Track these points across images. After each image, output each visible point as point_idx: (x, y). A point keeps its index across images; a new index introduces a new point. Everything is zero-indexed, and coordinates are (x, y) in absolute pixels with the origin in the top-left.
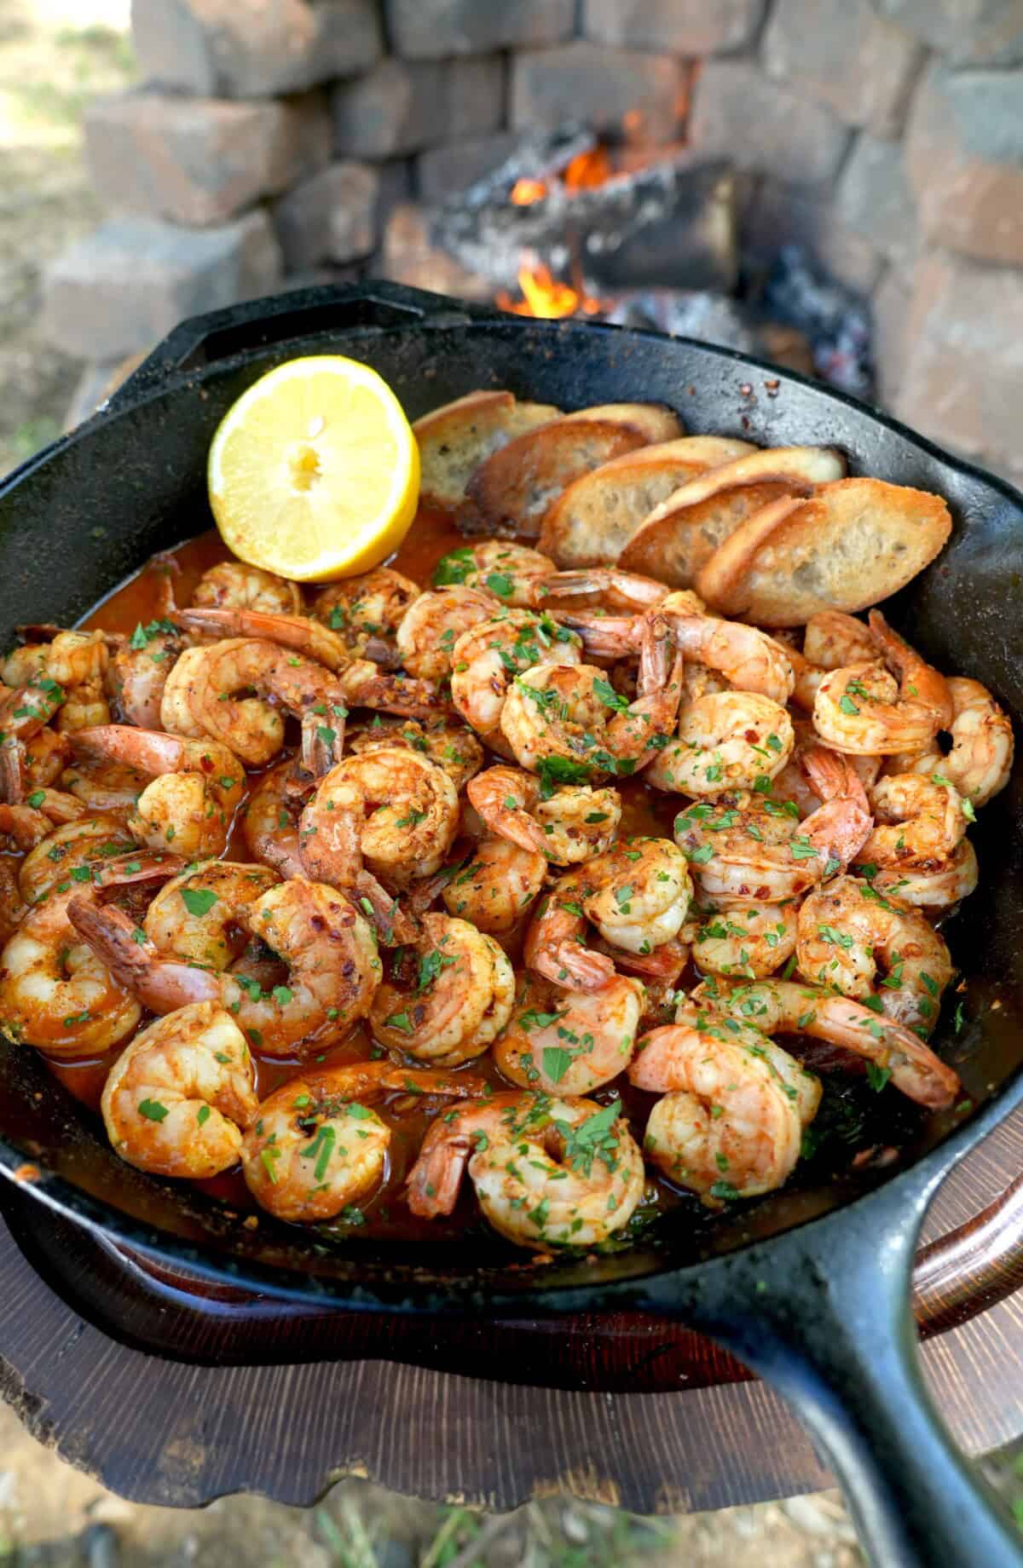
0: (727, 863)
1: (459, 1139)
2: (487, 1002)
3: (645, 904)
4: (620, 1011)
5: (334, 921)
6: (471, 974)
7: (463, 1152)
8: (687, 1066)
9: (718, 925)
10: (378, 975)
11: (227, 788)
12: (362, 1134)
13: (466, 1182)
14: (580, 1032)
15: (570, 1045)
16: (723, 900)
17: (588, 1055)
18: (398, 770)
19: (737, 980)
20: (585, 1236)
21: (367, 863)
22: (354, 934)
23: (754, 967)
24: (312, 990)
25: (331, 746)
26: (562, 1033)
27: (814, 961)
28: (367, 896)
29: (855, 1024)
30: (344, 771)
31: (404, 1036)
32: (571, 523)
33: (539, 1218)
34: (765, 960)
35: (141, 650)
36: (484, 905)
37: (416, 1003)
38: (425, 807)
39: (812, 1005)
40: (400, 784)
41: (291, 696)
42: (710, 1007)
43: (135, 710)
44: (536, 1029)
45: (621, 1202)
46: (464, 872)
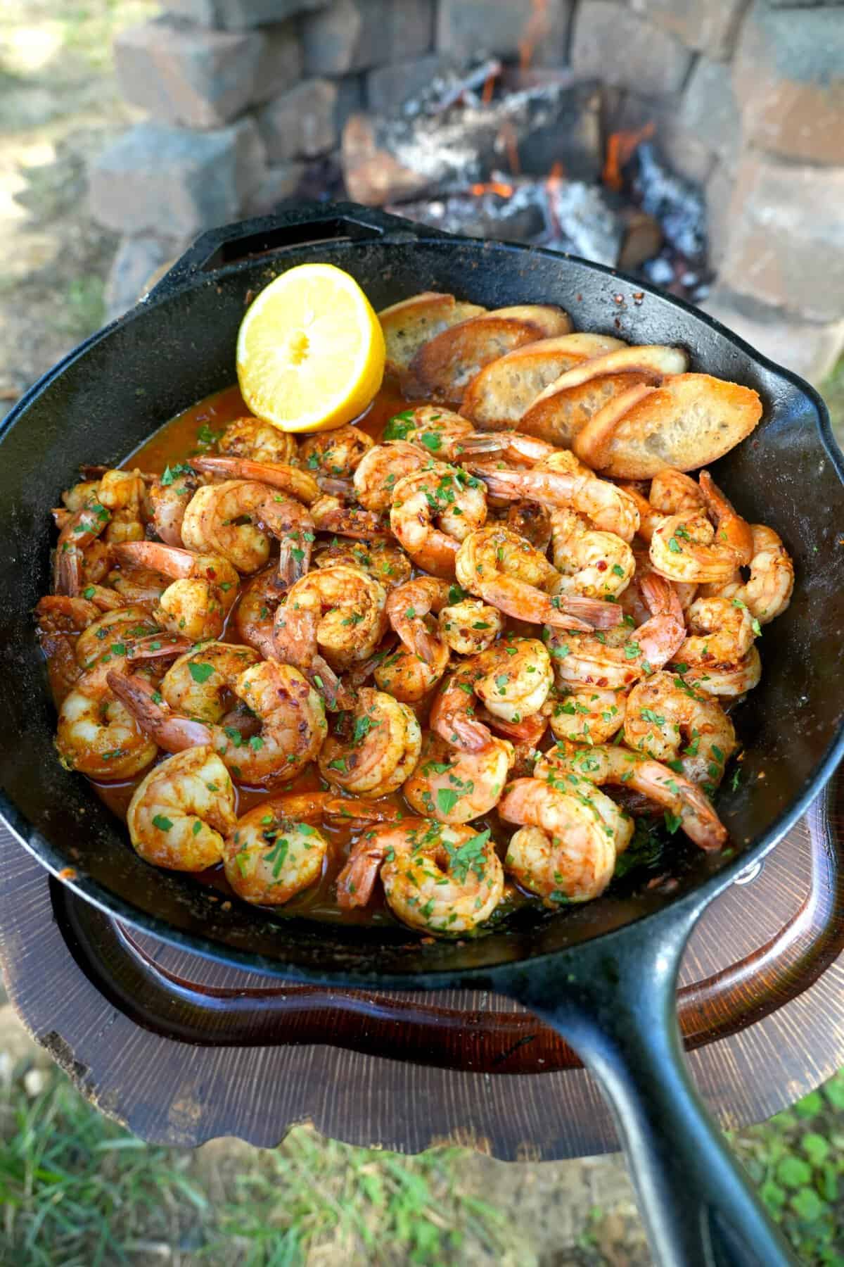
0: (578, 659)
1: (375, 852)
2: (400, 756)
3: (516, 688)
4: (494, 765)
5: (294, 693)
6: (390, 735)
7: (377, 862)
8: (537, 809)
9: (570, 704)
10: (324, 732)
11: (226, 591)
12: (308, 847)
13: (378, 882)
14: (464, 778)
15: (458, 788)
16: (574, 685)
17: (469, 796)
18: (346, 582)
19: (580, 744)
20: (459, 925)
21: (321, 650)
22: (308, 703)
23: (593, 736)
24: (277, 741)
25: (301, 563)
26: (452, 779)
27: (636, 734)
28: (320, 675)
29: (660, 783)
30: (307, 582)
31: (341, 775)
32: (484, 394)
33: (426, 912)
34: (601, 731)
35: (168, 486)
36: (403, 683)
37: (351, 752)
38: (363, 611)
39: (632, 767)
40: (347, 593)
41: (274, 524)
42: (559, 764)
43: (163, 530)
44: (432, 775)
45: (485, 903)
46: (390, 658)
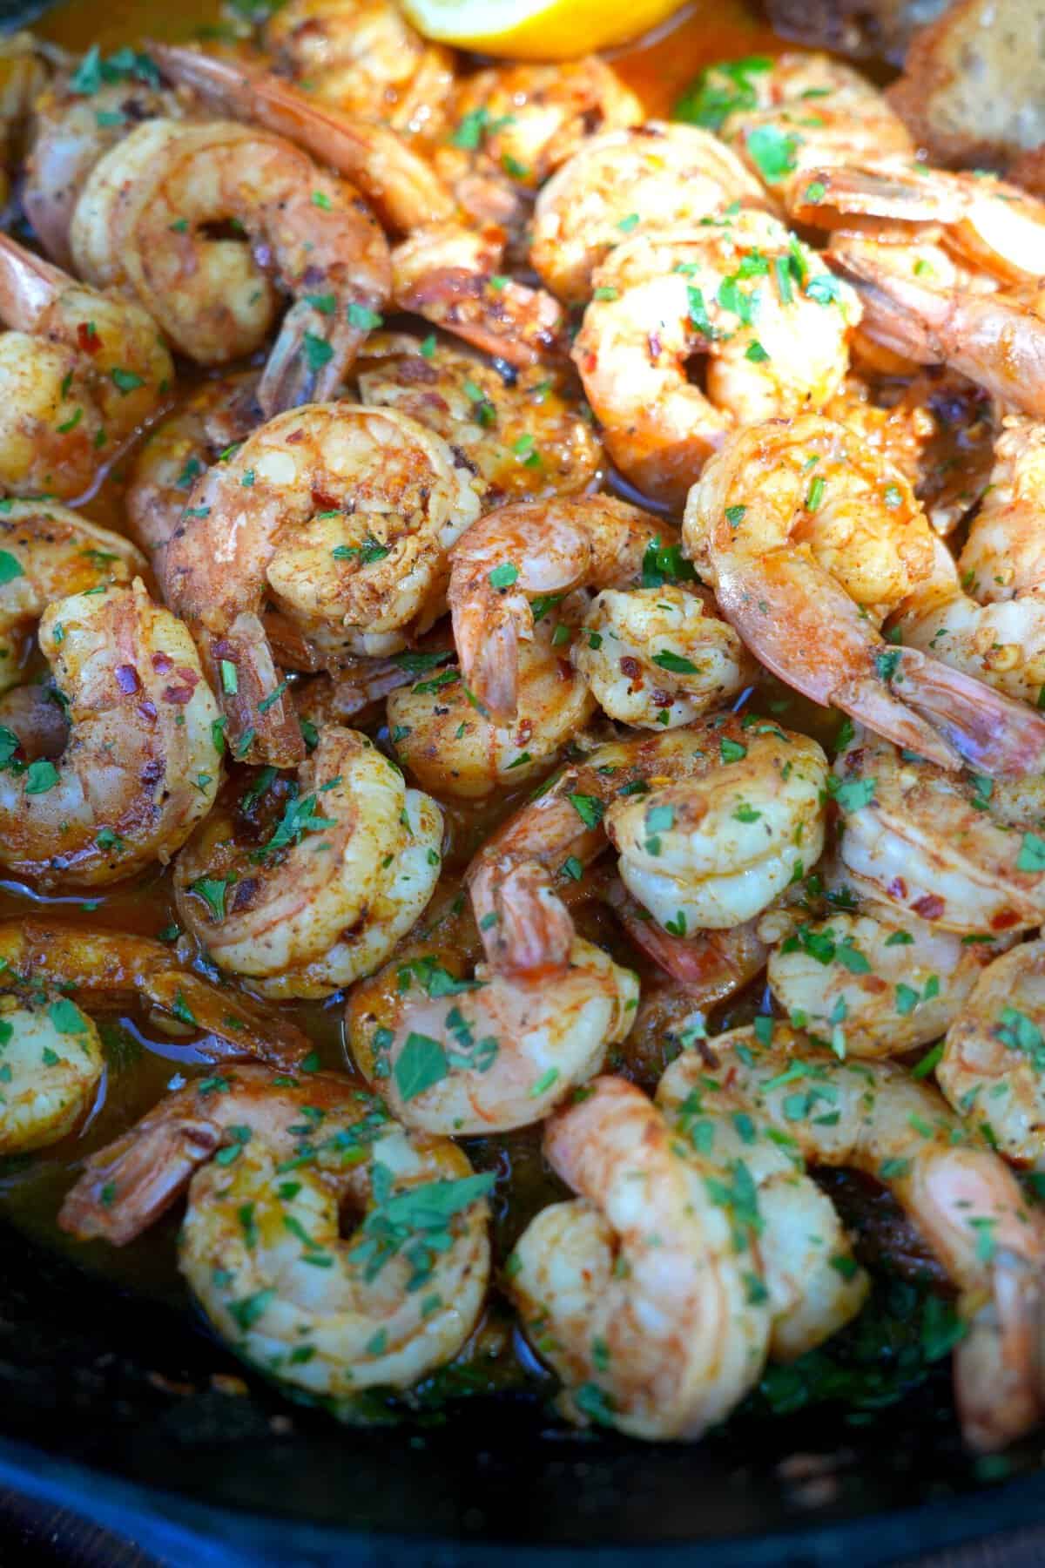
0: (886, 826)
1: (203, 1127)
2: (348, 919)
3: (690, 851)
4: (564, 1022)
5: (155, 684)
6: (341, 860)
7: (198, 1153)
9: (831, 933)
10: (201, 804)
11: (124, 392)
12: (51, 1059)
13: (178, 1203)
14: (483, 1028)
15: (457, 1047)
16: (867, 891)
17: (475, 1074)
18: (390, 453)
19: (815, 1047)
20: (313, 1376)
21: (272, 604)
22: (180, 720)
23: (849, 1035)
24: (86, 785)
25: (317, 374)
26: (454, 1019)
27: (966, 1068)
28: (236, 660)
29: (958, 1218)
30: (296, 426)
31: (208, 919)
32: (968, 61)
33: (245, 1314)
34: (878, 1031)
35: (83, 97)
36: (440, 745)
37: (253, 871)
38: (393, 538)
39: (915, 1148)
40: (380, 482)
41: (292, 260)
42: (731, 1077)
43: (39, 203)
44: (417, 993)
45: (398, 1346)
46: (436, 675)
